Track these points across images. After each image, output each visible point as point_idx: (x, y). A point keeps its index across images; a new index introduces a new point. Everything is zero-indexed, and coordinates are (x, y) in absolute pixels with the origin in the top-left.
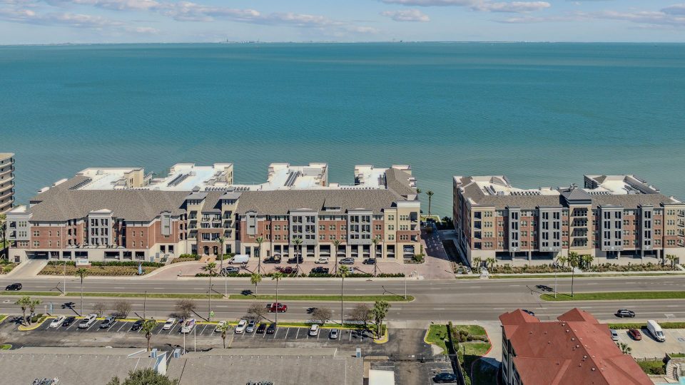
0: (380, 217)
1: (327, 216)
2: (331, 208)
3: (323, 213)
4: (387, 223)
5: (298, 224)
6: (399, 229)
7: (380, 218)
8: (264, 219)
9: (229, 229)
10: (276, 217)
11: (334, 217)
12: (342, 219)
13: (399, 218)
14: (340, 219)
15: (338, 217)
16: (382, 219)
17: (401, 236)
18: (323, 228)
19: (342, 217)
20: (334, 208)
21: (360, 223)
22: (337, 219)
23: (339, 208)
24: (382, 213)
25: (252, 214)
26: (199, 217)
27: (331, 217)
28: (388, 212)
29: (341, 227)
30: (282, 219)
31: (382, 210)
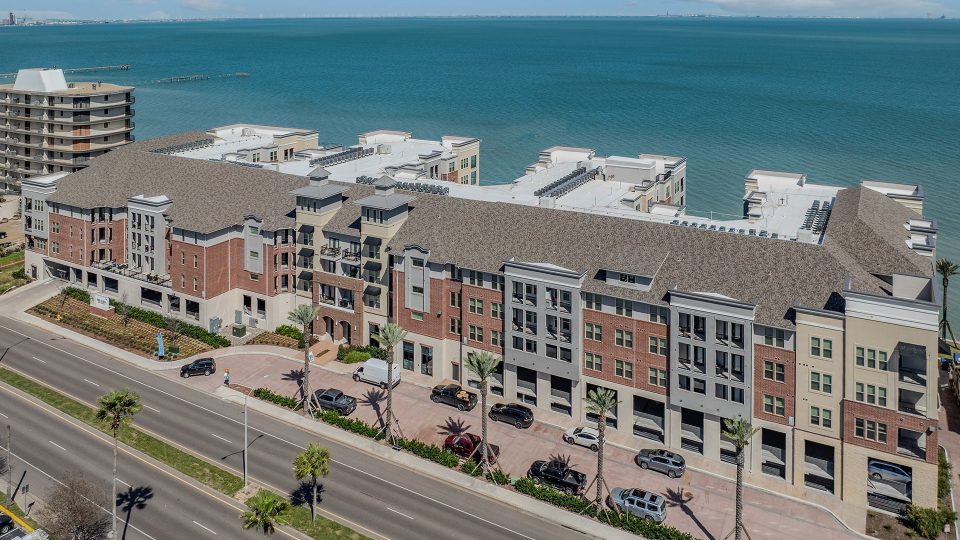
0: (781, 335)
1: (610, 301)
2: (623, 278)
3: (598, 288)
4: (806, 365)
5: (526, 306)
6: (851, 396)
7: (781, 341)
8: (445, 275)
9: (375, 284)
10: (472, 274)
11: (630, 306)
12: (653, 317)
13: (852, 355)
14: (646, 317)
15: (642, 307)
16: (788, 345)
17: (860, 423)
18: (597, 334)
19: (653, 311)
20: (632, 279)
21: (712, 345)
22: (637, 315)
23: (646, 281)
24: (785, 325)
25: (416, 254)
26: (319, 241)
27: (619, 304)
28: (810, 326)
29: (650, 343)
30: (487, 285)
31: (791, 315)
